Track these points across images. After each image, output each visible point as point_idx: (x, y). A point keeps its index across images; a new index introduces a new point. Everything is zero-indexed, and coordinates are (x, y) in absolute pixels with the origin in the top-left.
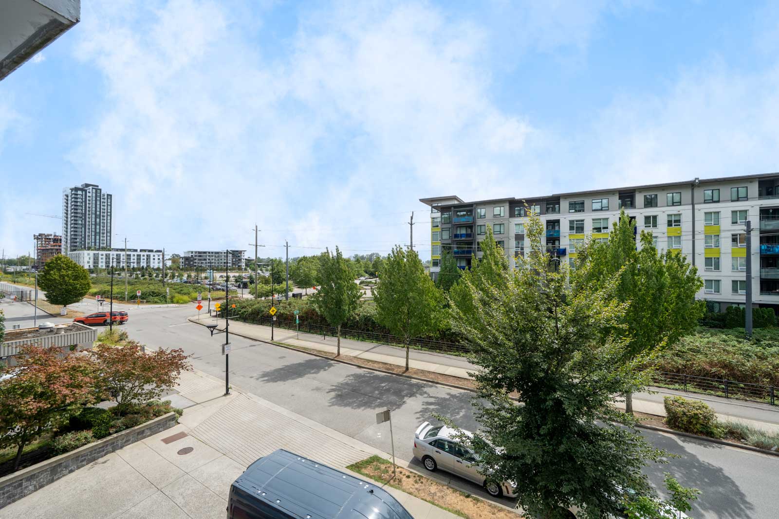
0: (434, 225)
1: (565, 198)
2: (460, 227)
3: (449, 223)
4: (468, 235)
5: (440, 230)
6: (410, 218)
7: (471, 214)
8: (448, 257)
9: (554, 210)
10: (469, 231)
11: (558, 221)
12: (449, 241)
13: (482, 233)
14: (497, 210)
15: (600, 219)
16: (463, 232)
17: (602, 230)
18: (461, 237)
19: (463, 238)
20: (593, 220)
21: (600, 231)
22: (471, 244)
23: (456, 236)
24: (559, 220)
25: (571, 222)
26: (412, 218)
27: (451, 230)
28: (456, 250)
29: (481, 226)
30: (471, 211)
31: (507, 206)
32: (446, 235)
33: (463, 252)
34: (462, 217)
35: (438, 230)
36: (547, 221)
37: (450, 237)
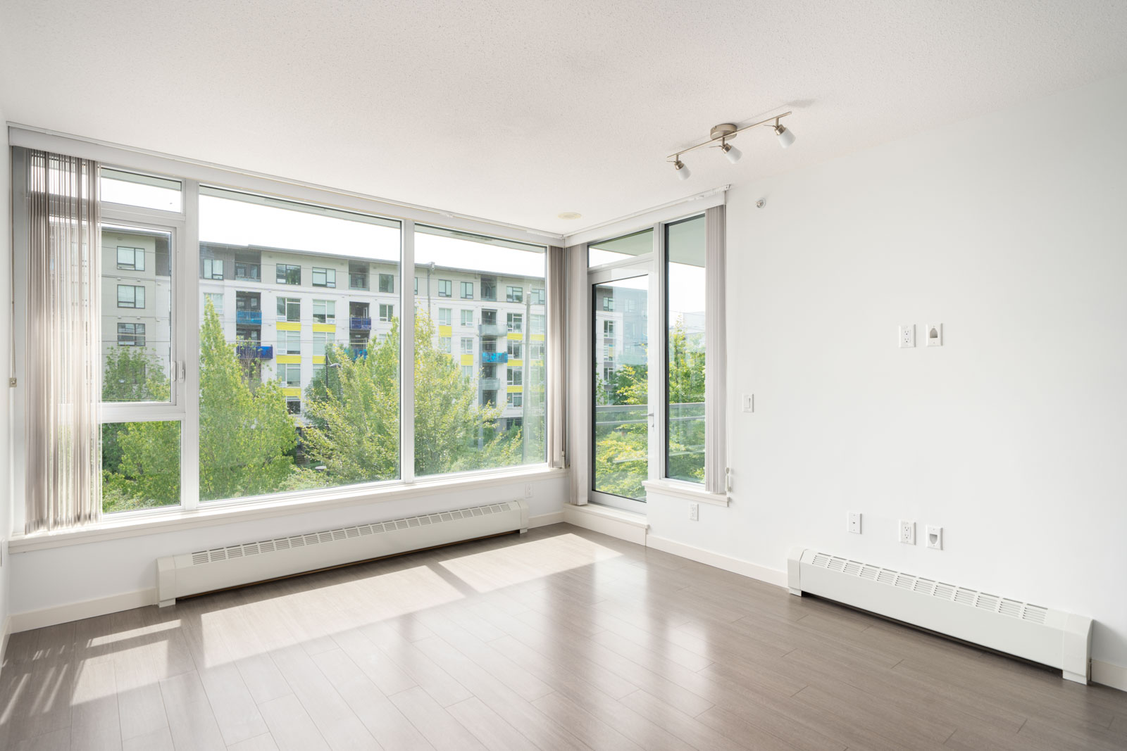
1: (270, 257)
9: (247, 275)
11: (257, 296)
14: (126, 255)
15: (324, 301)
17: (327, 319)
20: (314, 300)
21: (324, 322)
24: (259, 294)
25: (281, 300)
31: (151, 248)
36: (236, 292)
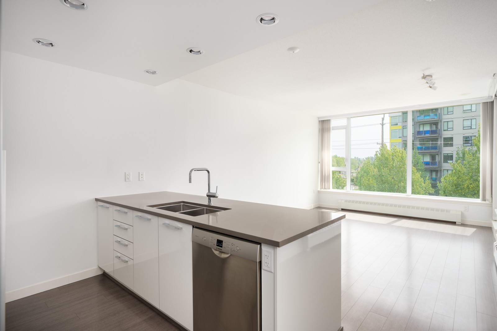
0: (393, 124)
2: (423, 124)
4: (433, 132)
5: (401, 128)
6: (381, 120)
10: (434, 128)
13: (449, 129)
16: (427, 128)
18: (425, 134)
19: (427, 135)
22: (436, 139)
23: (419, 133)
28: (419, 146)
33: (428, 148)
35: (398, 128)
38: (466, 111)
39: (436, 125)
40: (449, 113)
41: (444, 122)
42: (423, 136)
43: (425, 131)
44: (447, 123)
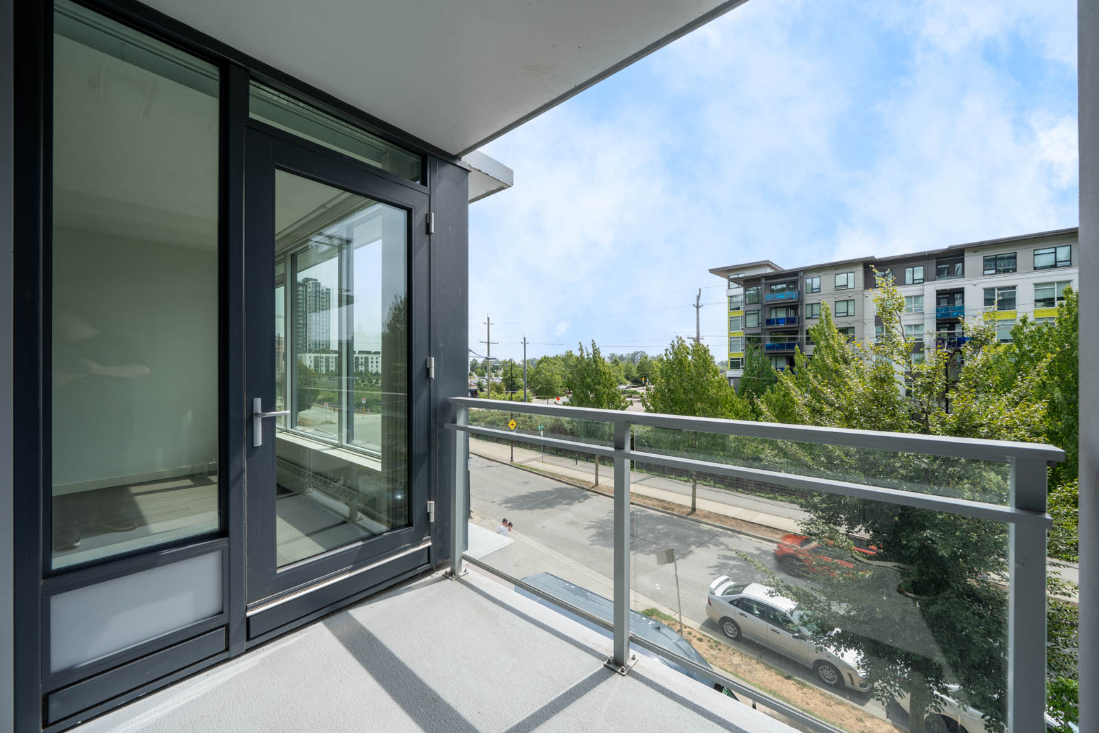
0: (732, 307)
1: (976, 251)
2: (776, 308)
3: (758, 303)
4: (789, 320)
5: (742, 314)
6: (696, 299)
7: (796, 287)
8: (756, 354)
9: (951, 273)
10: (792, 314)
11: (961, 291)
12: (759, 331)
13: (814, 317)
14: (841, 279)
15: (1053, 283)
16: (782, 314)
17: (1057, 302)
18: (778, 323)
19: (781, 325)
20: (1036, 285)
21: (1053, 306)
22: (796, 332)
23: (769, 322)
24: (963, 289)
25: (989, 292)
26: (698, 298)
27: (760, 313)
28: (769, 343)
29: (812, 304)
30: (795, 283)
31: (860, 272)
32: (752, 322)
33: (782, 346)
34: (781, 293)
35: (740, 313)
36: (937, 291)
37: (759, 324)
38: (839, 288)
39: (795, 309)
40: (814, 291)
41: (807, 305)
42: (775, 326)
43: (778, 320)
44: (811, 306)
